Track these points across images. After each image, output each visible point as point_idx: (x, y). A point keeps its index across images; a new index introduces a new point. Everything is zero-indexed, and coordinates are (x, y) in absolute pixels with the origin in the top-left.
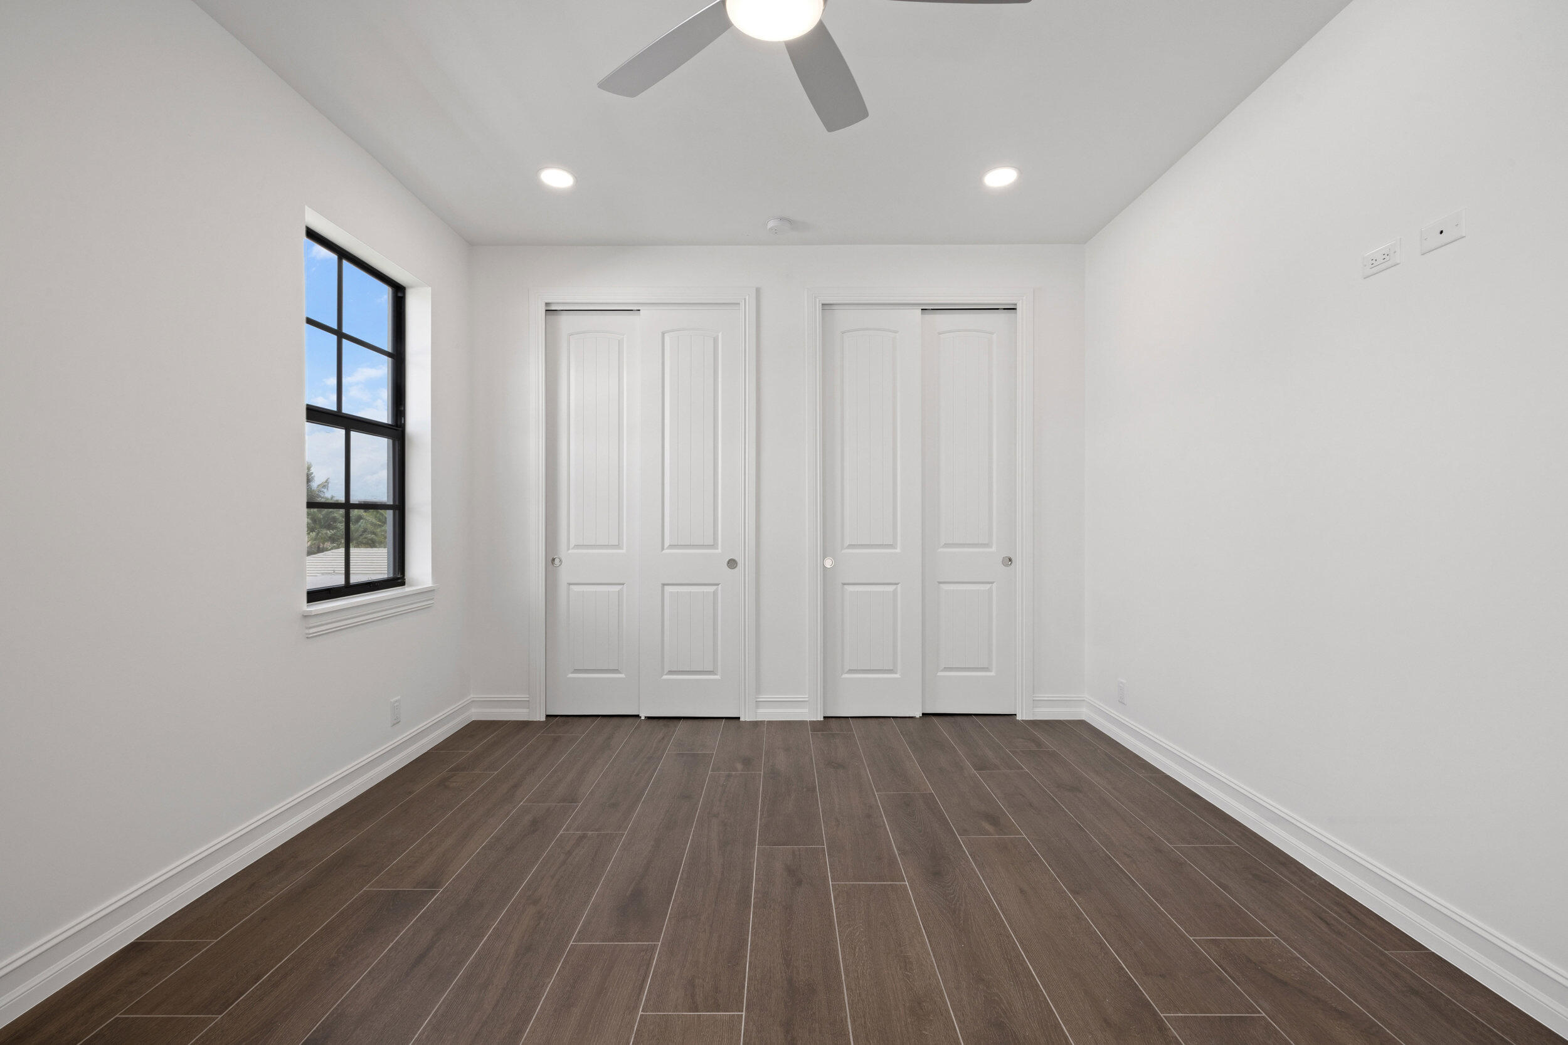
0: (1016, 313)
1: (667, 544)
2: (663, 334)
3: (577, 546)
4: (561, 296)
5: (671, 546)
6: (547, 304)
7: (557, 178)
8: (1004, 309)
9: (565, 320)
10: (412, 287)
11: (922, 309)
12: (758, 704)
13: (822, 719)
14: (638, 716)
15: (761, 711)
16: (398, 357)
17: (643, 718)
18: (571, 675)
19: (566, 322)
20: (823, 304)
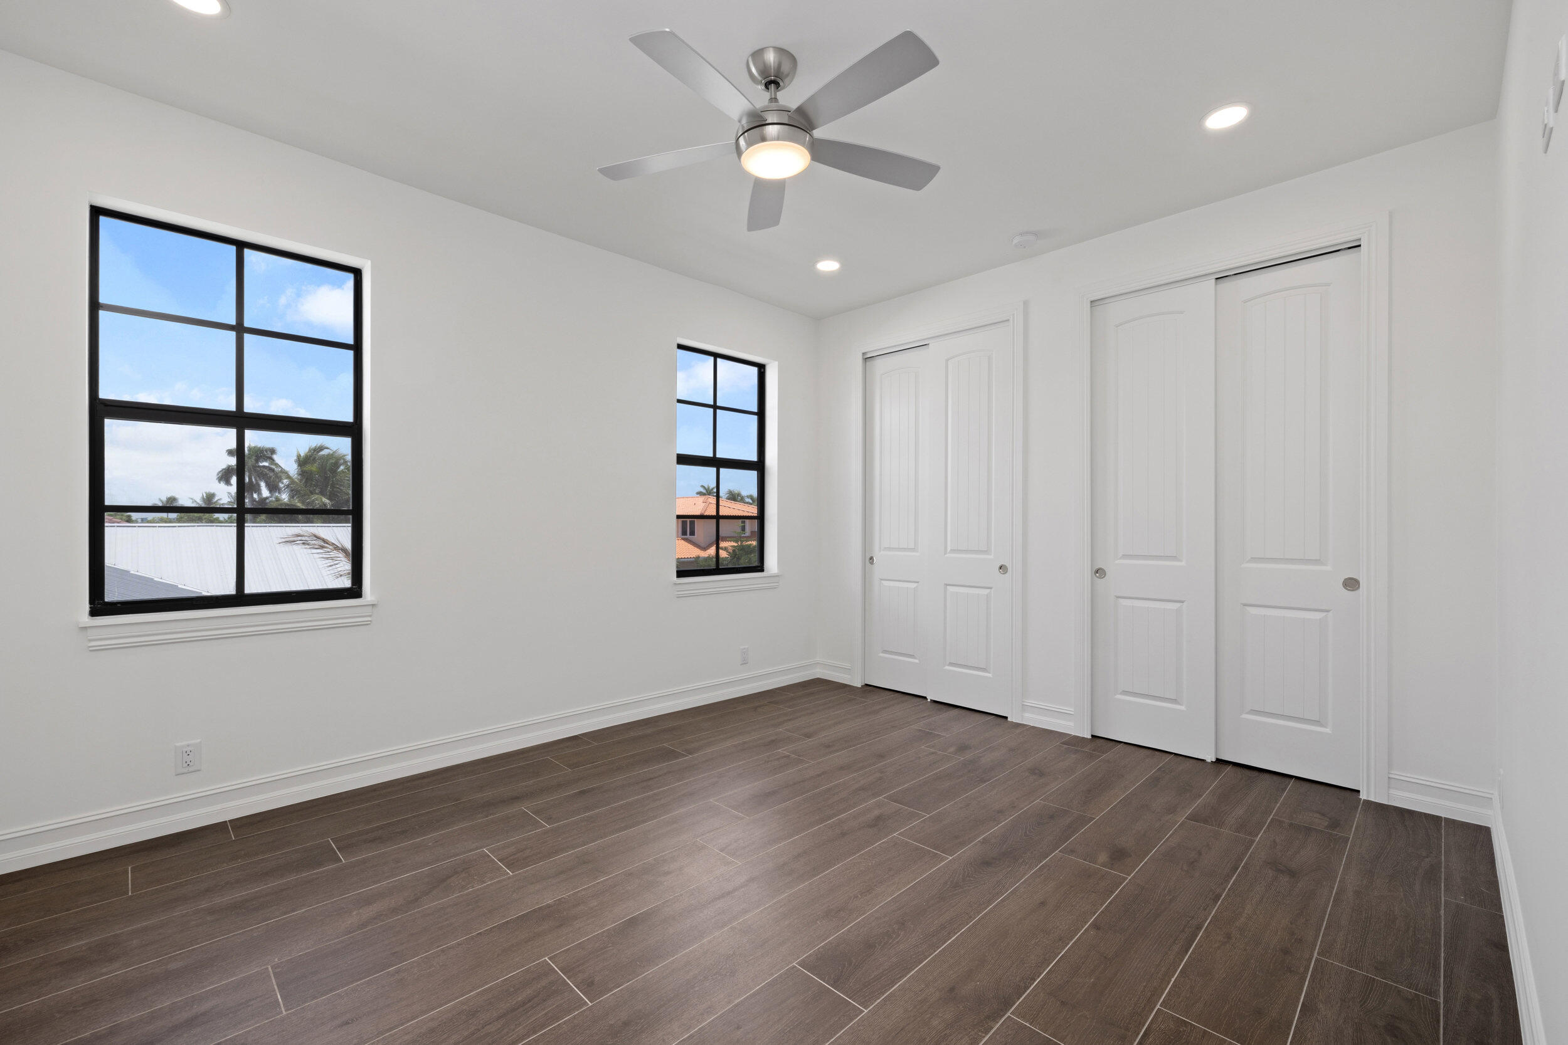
0: (1360, 251)
1: (949, 549)
2: (947, 360)
3: (886, 549)
4: (873, 345)
5: (953, 551)
6: (864, 354)
7: (828, 266)
8: (1350, 248)
9: (879, 363)
10: (768, 364)
11: (1217, 279)
12: (1024, 708)
13: (1090, 737)
14: (925, 698)
15: (1026, 715)
16: (761, 414)
17: (929, 700)
18: (882, 655)
19: (880, 365)
20: (1091, 302)
